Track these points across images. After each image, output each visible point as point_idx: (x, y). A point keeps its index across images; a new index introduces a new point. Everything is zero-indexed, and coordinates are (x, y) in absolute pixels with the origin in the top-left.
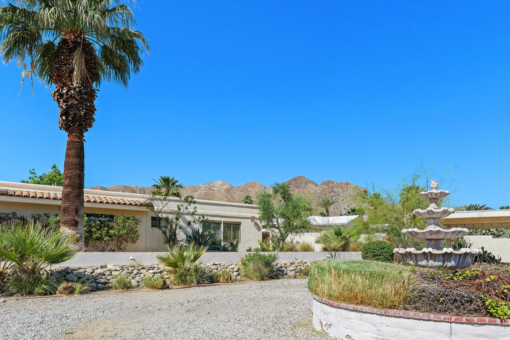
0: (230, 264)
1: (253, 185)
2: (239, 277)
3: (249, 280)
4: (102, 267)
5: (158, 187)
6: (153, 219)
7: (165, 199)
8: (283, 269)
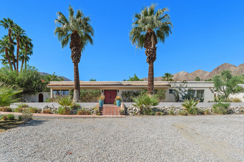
0: (207, 107)
1: (198, 71)
2: (212, 113)
3: (217, 114)
4: (164, 107)
5: (164, 78)
6: (170, 90)
7: (175, 82)
8: (232, 110)
